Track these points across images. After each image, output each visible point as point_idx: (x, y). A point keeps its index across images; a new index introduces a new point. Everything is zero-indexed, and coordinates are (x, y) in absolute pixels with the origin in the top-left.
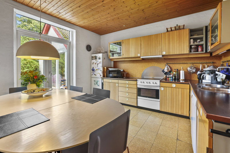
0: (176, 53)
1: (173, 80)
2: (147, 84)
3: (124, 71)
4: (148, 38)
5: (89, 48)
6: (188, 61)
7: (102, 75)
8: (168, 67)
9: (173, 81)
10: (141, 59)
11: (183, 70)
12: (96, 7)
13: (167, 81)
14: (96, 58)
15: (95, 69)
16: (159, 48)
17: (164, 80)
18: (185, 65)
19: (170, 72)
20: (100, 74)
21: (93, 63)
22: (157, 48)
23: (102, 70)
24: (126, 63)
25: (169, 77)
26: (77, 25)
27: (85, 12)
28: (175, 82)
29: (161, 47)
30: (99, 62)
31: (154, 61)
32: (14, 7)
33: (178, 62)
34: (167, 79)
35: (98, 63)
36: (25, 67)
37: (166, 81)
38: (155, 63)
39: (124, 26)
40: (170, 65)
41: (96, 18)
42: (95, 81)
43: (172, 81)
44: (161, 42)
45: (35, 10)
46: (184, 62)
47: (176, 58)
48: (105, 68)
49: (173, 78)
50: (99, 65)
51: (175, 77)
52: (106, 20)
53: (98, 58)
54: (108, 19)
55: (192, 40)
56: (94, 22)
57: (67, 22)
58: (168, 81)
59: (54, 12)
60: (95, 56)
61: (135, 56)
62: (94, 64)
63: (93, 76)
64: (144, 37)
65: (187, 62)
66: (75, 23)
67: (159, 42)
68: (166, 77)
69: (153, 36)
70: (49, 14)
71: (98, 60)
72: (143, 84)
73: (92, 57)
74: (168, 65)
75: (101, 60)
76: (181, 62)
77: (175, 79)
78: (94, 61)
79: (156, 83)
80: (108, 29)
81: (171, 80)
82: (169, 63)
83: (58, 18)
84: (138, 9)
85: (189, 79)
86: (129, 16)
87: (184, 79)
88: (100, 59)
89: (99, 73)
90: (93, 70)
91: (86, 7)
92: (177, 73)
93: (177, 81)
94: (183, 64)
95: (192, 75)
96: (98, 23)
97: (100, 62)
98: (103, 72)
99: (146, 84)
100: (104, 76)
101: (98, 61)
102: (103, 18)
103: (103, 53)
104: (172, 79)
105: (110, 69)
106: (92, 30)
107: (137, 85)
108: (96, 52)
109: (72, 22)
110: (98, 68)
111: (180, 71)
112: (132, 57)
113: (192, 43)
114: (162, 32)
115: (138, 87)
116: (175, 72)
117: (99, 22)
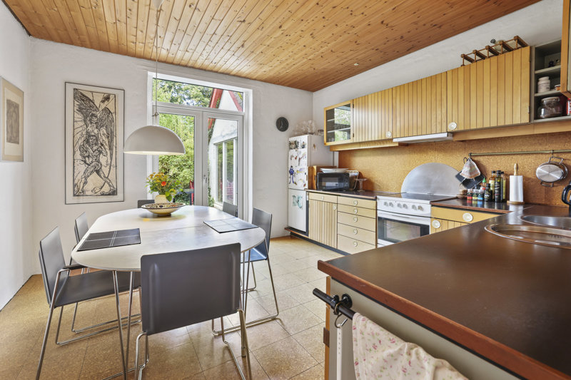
0: (487, 125)
1: (485, 203)
2: (399, 208)
3: (360, 176)
4: (411, 88)
5: (282, 124)
6: (540, 144)
7: (307, 182)
8: (471, 166)
9: (485, 206)
10: (397, 145)
11: (517, 174)
12: (273, 39)
13: (468, 207)
14: (296, 145)
15: (295, 171)
16: (439, 112)
17: (458, 203)
18: (531, 159)
19: (479, 179)
20: (304, 182)
21: (292, 156)
22: (434, 113)
23: (307, 171)
24: (366, 156)
25: (472, 195)
26: (255, 79)
27: (258, 53)
28: (491, 210)
29: (444, 111)
30: (302, 153)
31: (436, 150)
32: (147, 70)
33: (507, 150)
34: (468, 198)
35: (300, 156)
36: (185, 165)
37: (464, 207)
38: (436, 154)
39: (356, 64)
40: (481, 159)
41: (284, 59)
42: (294, 196)
43: (483, 206)
44: (444, 97)
45: (178, 67)
46: (525, 149)
47: (498, 138)
48: (315, 167)
49: (486, 196)
50: (302, 160)
51: (491, 193)
52: (305, 60)
53: (300, 146)
54: (310, 57)
55: (544, 82)
56: (283, 68)
57: (234, 75)
58: (471, 205)
59: (207, 63)
60: (295, 142)
61: (380, 139)
62: (293, 158)
63: (292, 185)
64: (402, 87)
65: (539, 148)
66: (249, 76)
67: (439, 98)
68: (465, 192)
69: (424, 82)
70: (200, 69)
71: (300, 149)
72: (390, 209)
73: (290, 144)
74: (476, 159)
75: (305, 151)
76: (517, 150)
77: (491, 201)
78: (293, 152)
79: (420, 208)
80: (321, 77)
81: (479, 203)
82: (478, 152)
83: (217, 72)
84: (367, 23)
85: (543, 202)
86: (356, 42)
87: (521, 200)
88: (303, 147)
89: (302, 179)
90: (292, 172)
91: (254, 44)
92: (499, 183)
93: (499, 208)
94: (523, 157)
95: (554, 189)
96: (293, 68)
97: (304, 155)
98: (310, 177)
99: (397, 210)
100: (311, 187)
101: (300, 152)
102: (297, 56)
103: (312, 134)
104: (481, 199)
105: (325, 171)
106: (288, 84)
107: (377, 210)
108: (298, 131)
109: (243, 75)
110: (301, 169)
111: (507, 175)
112: (373, 139)
113: (543, 90)
114: (449, 67)
115: (379, 215)
116: (493, 178)
117: (295, 66)
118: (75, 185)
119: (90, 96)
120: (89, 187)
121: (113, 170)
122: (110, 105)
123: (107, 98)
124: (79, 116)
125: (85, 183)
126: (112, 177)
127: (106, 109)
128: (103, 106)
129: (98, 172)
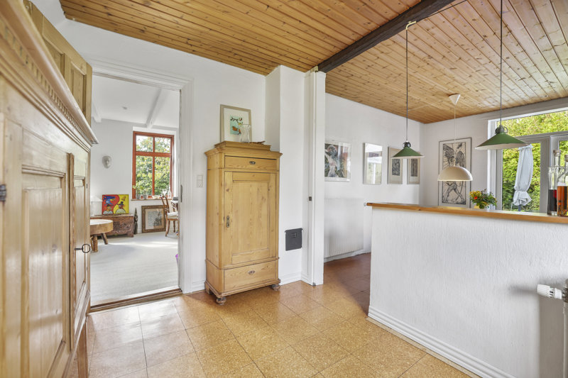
32: (488, 119)
118: (443, 197)
119: (451, 146)
120: (450, 198)
121: (464, 188)
122: (462, 149)
123: (461, 145)
124: (446, 159)
125: (448, 196)
126: (463, 193)
127: (461, 153)
128: (458, 150)
129: (455, 190)
